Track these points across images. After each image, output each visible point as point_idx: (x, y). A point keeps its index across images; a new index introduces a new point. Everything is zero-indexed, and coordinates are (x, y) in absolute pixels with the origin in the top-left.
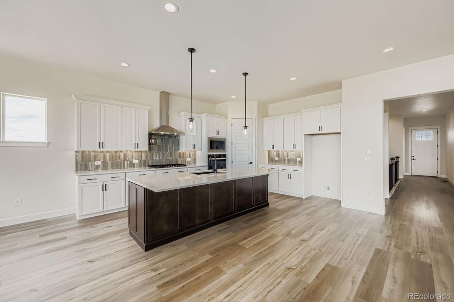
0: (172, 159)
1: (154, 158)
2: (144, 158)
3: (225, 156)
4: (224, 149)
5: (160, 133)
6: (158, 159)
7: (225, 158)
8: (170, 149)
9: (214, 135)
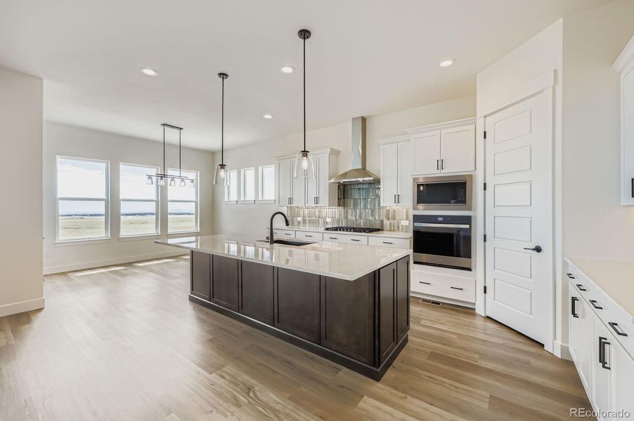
0: (374, 220)
1: (349, 217)
2: (337, 216)
3: (467, 220)
4: (464, 202)
5: (359, 179)
6: (354, 218)
7: (467, 226)
8: (371, 204)
9: (430, 172)
